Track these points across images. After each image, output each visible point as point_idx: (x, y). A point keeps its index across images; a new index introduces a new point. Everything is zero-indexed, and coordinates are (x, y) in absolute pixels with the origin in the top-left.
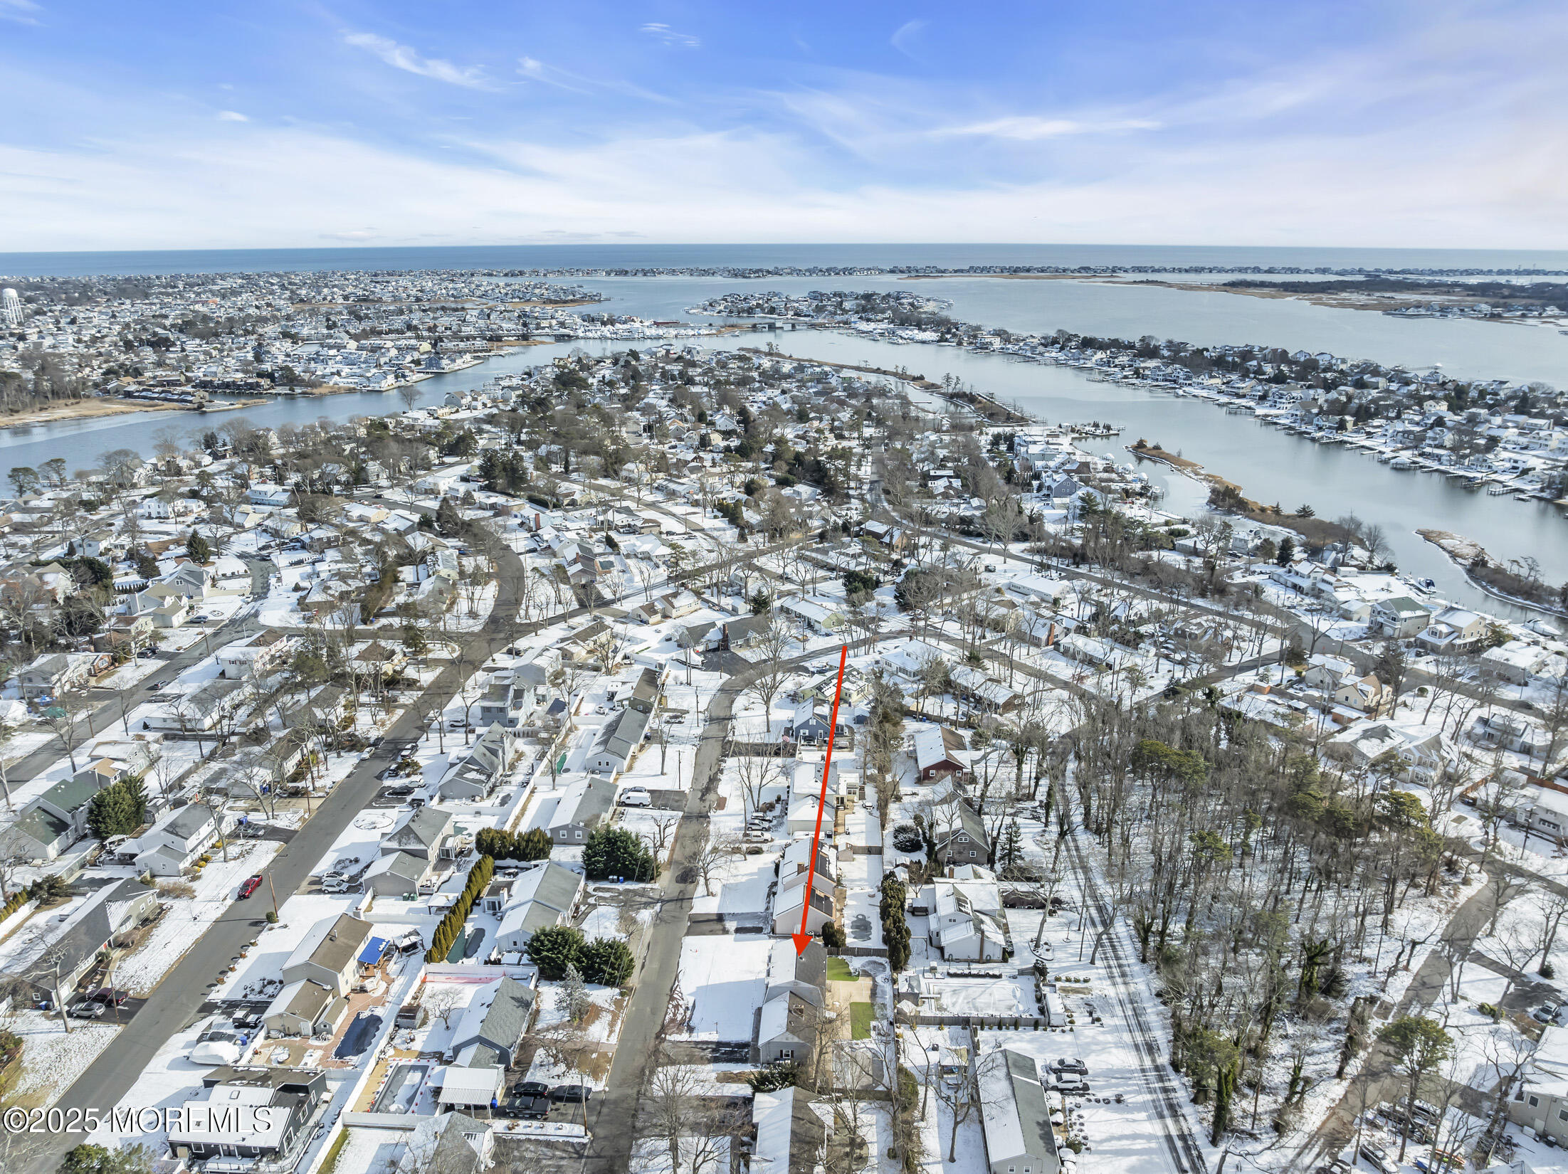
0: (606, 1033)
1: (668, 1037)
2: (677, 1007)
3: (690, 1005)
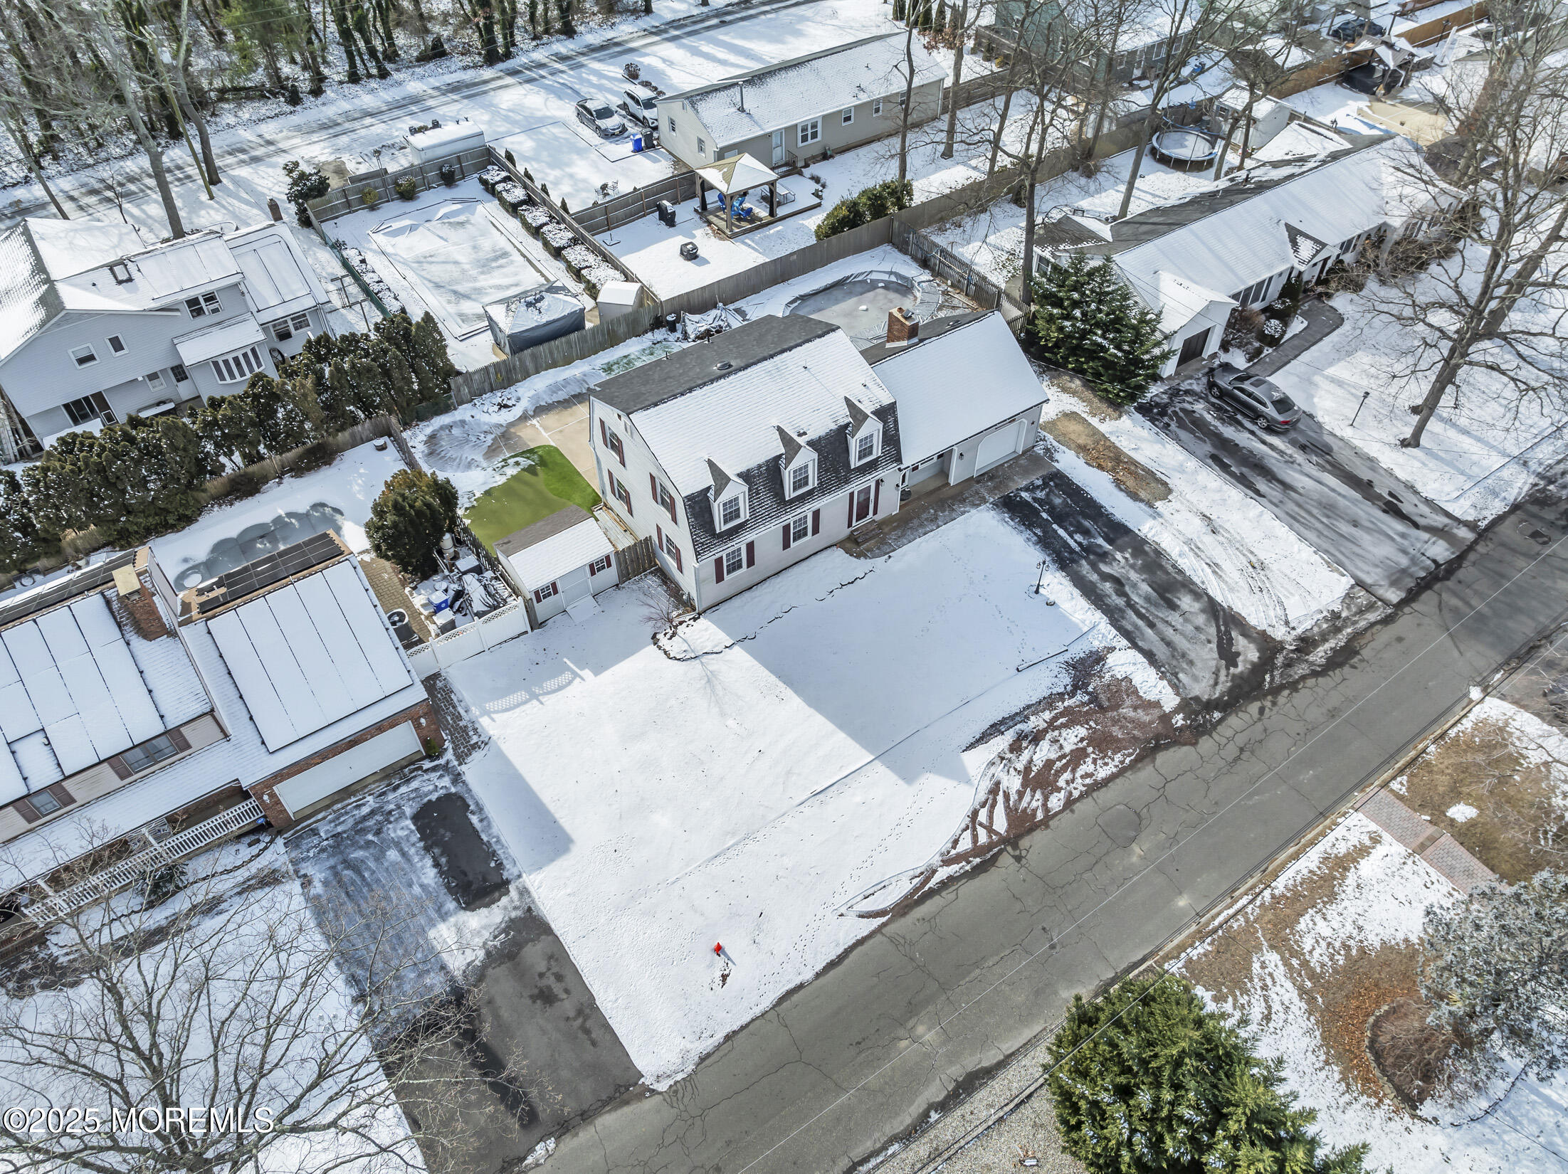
0: (1368, 868)
1: (1170, 701)
2: (1041, 780)
3: (1001, 743)
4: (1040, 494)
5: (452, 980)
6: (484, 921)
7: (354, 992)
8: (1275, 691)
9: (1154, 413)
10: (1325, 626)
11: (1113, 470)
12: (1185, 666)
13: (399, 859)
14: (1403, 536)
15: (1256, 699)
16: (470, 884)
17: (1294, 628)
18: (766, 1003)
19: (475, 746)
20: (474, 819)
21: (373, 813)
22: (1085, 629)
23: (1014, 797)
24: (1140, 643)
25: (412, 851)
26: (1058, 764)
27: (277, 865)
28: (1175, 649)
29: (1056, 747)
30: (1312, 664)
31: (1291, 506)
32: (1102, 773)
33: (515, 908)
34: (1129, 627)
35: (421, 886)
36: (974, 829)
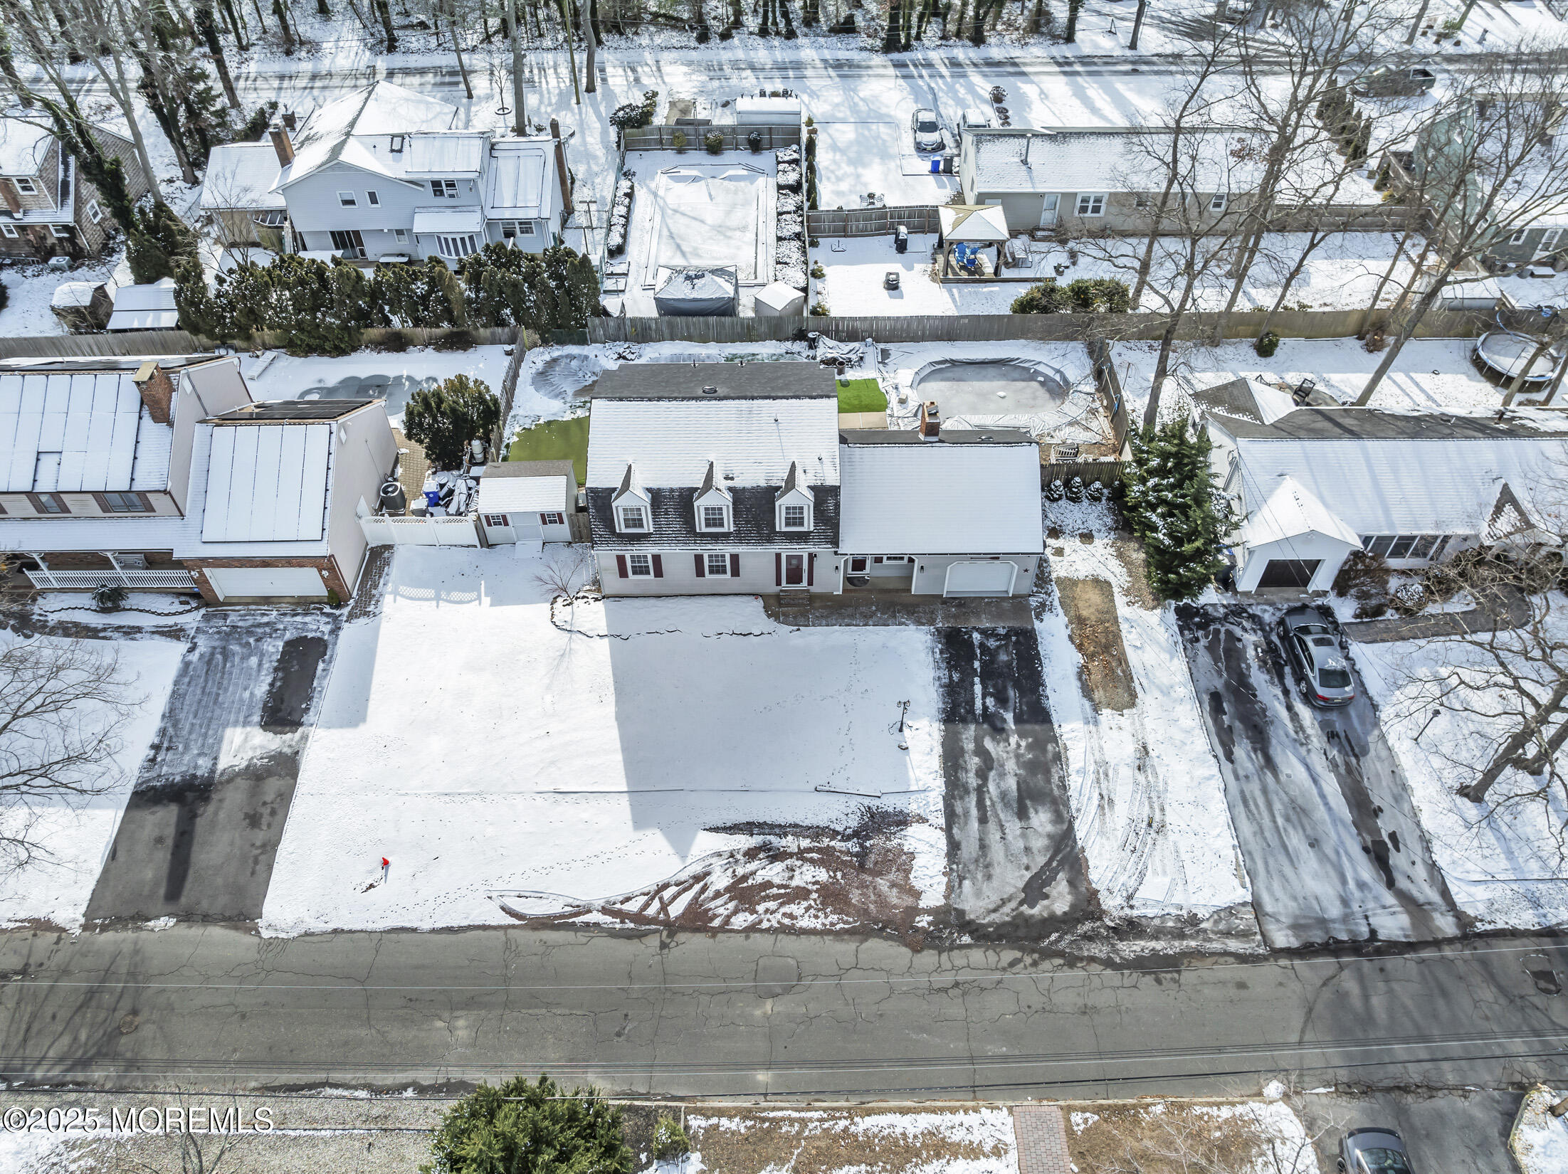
1: (933, 897)
2: (744, 894)
3: (744, 842)
4: (992, 643)
5: (213, 771)
6: (265, 743)
7: (156, 741)
8: (1048, 954)
9: (1192, 621)
10: (1170, 924)
11: (1091, 657)
12: (980, 876)
13: (255, 666)
14: (1362, 885)
15: (1022, 949)
16: (280, 710)
17: (1132, 907)
18: (381, 925)
19: (367, 614)
20: (321, 666)
21: (267, 624)
22: (912, 788)
23: (709, 893)
24: (955, 831)
25: (266, 666)
26: (775, 891)
27: (185, 627)
28: (985, 855)
29: (787, 875)
30: (1116, 952)
31: (1254, 788)
32: (806, 923)
33: (290, 746)
34: (959, 810)
35: (252, 694)
36: (652, 899)
